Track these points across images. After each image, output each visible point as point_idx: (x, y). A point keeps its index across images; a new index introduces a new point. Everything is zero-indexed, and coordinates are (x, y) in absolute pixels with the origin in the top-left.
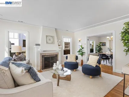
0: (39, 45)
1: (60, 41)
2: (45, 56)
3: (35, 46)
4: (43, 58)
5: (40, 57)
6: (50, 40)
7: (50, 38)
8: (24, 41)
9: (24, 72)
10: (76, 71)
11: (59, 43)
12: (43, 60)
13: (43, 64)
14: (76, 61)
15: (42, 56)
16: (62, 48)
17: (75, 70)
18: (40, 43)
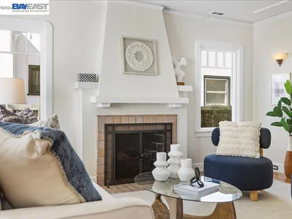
0: (92, 78)
1: (183, 61)
2: (119, 129)
3: (77, 84)
4: (110, 137)
5: (99, 132)
6: (138, 56)
7: (140, 50)
8: (34, 70)
9: (39, 150)
10: (260, 197)
11: (182, 74)
12: (110, 145)
13: (110, 162)
14: (261, 152)
15: (107, 126)
16: (193, 95)
17: (254, 194)
18: (96, 70)
